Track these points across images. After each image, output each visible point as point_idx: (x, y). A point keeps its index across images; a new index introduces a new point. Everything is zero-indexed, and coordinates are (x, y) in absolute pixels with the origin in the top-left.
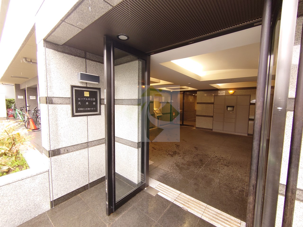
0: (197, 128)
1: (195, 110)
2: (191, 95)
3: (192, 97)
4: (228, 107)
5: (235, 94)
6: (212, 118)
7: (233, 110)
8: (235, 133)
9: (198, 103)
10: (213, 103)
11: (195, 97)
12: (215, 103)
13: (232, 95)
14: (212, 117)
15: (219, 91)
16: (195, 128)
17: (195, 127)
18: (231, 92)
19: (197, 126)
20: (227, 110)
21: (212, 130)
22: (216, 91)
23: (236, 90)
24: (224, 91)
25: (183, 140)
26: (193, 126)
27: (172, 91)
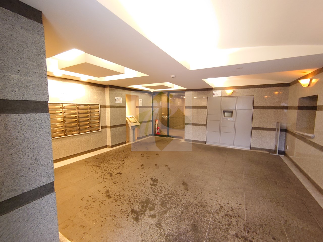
0: (186, 140)
1: (184, 116)
2: (178, 97)
3: (180, 100)
4: (225, 112)
5: (234, 95)
6: (206, 127)
7: (232, 117)
8: (235, 147)
9: (187, 107)
10: (206, 107)
11: (183, 100)
12: (208, 108)
13: (230, 96)
14: (206, 125)
15: (213, 91)
16: (183, 141)
17: (183, 138)
18: (229, 92)
19: (186, 138)
20: (224, 116)
21: (205, 142)
22: (211, 90)
23: (236, 90)
24: (220, 91)
25: (166, 165)
26: (181, 138)
27: (152, 91)
